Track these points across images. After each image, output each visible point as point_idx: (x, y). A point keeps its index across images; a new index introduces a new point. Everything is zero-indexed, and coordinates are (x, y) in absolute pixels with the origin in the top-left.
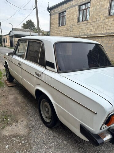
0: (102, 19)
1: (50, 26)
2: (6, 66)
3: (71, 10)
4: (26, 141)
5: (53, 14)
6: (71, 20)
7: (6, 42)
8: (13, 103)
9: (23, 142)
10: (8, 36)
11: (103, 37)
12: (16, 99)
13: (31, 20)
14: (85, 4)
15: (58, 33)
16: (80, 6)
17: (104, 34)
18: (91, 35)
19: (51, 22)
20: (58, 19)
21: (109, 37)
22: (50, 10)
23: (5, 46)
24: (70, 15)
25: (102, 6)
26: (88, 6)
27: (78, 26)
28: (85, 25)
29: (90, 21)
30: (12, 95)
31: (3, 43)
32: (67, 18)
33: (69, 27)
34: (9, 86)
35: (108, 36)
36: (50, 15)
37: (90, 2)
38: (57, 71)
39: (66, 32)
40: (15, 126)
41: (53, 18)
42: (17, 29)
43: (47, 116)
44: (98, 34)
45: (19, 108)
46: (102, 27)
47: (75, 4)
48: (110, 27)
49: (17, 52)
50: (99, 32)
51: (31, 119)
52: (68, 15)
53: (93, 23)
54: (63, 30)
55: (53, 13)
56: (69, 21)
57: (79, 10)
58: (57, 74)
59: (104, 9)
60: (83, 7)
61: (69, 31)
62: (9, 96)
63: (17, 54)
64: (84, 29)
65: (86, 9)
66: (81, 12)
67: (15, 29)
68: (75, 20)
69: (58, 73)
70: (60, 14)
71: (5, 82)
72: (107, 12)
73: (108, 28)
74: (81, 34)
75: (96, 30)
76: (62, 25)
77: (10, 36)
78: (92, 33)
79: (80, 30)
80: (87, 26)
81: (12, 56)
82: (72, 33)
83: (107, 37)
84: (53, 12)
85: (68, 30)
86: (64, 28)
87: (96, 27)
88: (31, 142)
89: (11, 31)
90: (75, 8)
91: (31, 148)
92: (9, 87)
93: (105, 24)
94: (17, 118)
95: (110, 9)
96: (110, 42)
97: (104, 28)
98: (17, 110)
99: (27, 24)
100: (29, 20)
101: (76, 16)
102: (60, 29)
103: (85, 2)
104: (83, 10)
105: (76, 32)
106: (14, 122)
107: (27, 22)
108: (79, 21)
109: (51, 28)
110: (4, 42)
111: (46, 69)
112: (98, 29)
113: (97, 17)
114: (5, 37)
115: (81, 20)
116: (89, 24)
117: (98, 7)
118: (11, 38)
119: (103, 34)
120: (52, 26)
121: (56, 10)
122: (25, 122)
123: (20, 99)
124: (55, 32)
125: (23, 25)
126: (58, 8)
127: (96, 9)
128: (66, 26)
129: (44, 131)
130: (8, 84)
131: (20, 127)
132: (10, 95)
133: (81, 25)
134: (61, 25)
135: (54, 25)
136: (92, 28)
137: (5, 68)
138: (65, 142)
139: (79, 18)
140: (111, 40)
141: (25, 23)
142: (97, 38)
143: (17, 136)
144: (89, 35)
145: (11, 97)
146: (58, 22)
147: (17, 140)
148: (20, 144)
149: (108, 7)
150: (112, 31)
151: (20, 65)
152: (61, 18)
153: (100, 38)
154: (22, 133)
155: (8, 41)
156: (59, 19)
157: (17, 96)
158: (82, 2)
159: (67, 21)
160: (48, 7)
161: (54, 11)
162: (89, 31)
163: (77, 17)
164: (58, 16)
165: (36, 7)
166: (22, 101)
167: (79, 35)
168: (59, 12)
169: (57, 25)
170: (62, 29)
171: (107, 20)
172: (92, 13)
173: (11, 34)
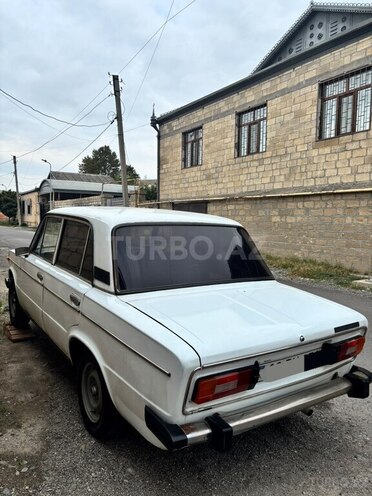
0: (300, 149)
1: (159, 167)
2: (10, 284)
3: (216, 125)
4: (33, 468)
5: (168, 135)
6: (218, 150)
7: (29, 212)
8: (17, 383)
9: (25, 470)
10: (36, 194)
11: (307, 199)
12: (29, 372)
13: (107, 148)
14: (254, 109)
15: (181, 186)
16: (239, 115)
17: (311, 190)
18: (274, 191)
19: (161, 155)
20: (180, 149)
21: (324, 198)
22: (157, 125)
23: (24, 225)
24: (212, 138)
25: (299, 115)
26: (260, 114)
27: (237, 167)
28: (256, 163)
29: (268, 154)
30: (18, 362)
31: (19, 217)
32: (207, 146)
33: (213, 171)
34: (14, 338)
35: (321, 195)
36: (159, 137)
37: (265, 105)
38: (113, 290)
39: (205, 183)
40: (12, 435)
41: (166, 144)
42: (63, 173)
43: (95, 405)
44: (294, 189)
45: (29, 395)
46: (303, 169)
47: (226, 109)
48: (325, 170)
49: (39, 247)
50: (296, 185)
51: (58, 420)
52: (208, 137)
53: (277, 160)
54: (195, 179)
55: (167, 131)
56: (211, 153)
57: (239, 125)
58: (114, 297)
59: (305, 123)
60: (248, 118)
61: (213, 181)
62: (10, 365)
63: (39, 251)
64: (254, 175)
65: (257, 123)
66: (245, 130)
67: (59, 173)
68: (227, 151)
69: (116, 294)
70: (185, 134)
71: (5, 329)
72: (314, 131)
73: (319, 173)
74: (245, 189)
75: (287, 179)
76: (192, 165)
77: (42, 196)
78: (277, 186)
79: (242, 178)
80: (261, 169)
81: (26, 256)
82: (221, 186)
83: (318, 198)
84: (166, 129)
85: (209, 177)
86: (199, 174)
87: (286, 171)
88: (45, 469)
89: (44, 182)
90: (226, 118)
91: (42, 480)
92: (15, 341)
93: (310, 161)
94: (20, 417)
95: (321, 124)
96: (328, 212)
97: (309, 174)
98: (23, 399)
99: (96, 159)
100: (101, 149)
101: (231, 141)
102: (187, 175)
103: (252, 105)
104: (250, 125)
105: (231, 185)
106: (10, 427)
107: (95, 152)
108: (239, 155)
109: (162, 171)
110: (23, 212)
111: (93, 286)
112: (293, 175)
113: (288, 144)
114: (25, 198)
115: (244, 151)
116: (267, 162)
117: (288, 118)
118: (43, 200)
119: (306, 189)
120: (164, 166)
121: (175, 124)
122: (39, 427)
123: (38, 371)
124: (174, 183)
125: (84, 161)
126: (181, 119)
127: (282, 124)
128: (203, 167)
129: (83, 447)
130: (12, 332)
131: (23, 438)
132: (13, 362)
133: (245, 164)
134: (189, 165)
135: (169, 165)
136: (277, 173)
137: (8, 290)
138: (130, 470)
139: (238, 146)
140: (330, 205)
141: (91, 156)
142: (291, 200)
143: (13, 457)
144: (268, 193)
145: (13, 369)
146: (180, 158)
147: (10, 466)
148: (18, 473)
149: (314, 118)
150: (330, 182)
151: (41, 279)
152: (189, 146)
153: (299, 199)
154: (27, 450)
155: (36, 209)
156: (185, 148)
157: (30, 364)
158: (244, 105)
159: (205, 155)
160: (153, 116)
161: (170, 127)
162: (267, 180)
163: (233, 144)
164: (181, 140)
165: (119, 118)
166: (44, 377)
167: (242, 193)
168: (184, 130)
169: (180, 163)
170: (193, 174)
171: (315, 153)
172: (274, 133)
173: (46, 190)
